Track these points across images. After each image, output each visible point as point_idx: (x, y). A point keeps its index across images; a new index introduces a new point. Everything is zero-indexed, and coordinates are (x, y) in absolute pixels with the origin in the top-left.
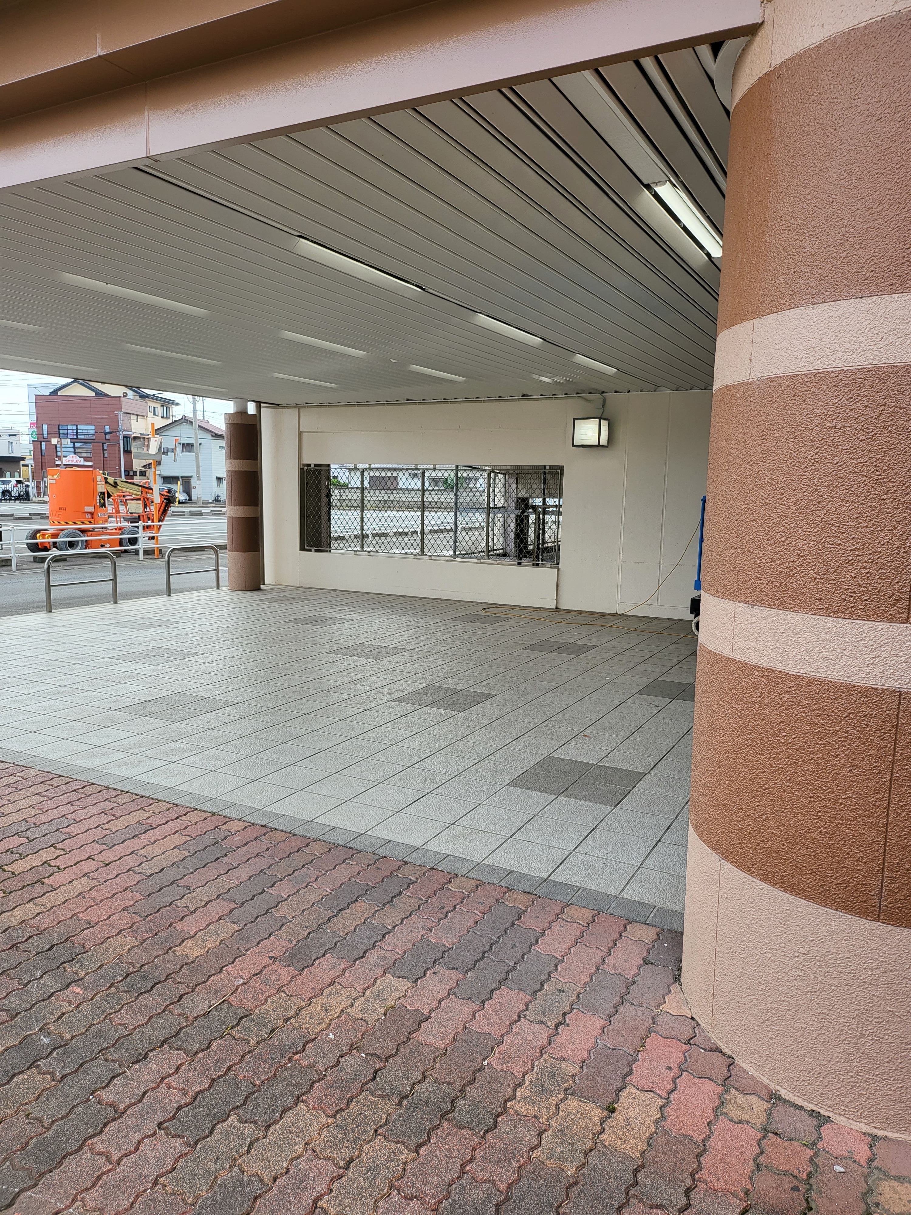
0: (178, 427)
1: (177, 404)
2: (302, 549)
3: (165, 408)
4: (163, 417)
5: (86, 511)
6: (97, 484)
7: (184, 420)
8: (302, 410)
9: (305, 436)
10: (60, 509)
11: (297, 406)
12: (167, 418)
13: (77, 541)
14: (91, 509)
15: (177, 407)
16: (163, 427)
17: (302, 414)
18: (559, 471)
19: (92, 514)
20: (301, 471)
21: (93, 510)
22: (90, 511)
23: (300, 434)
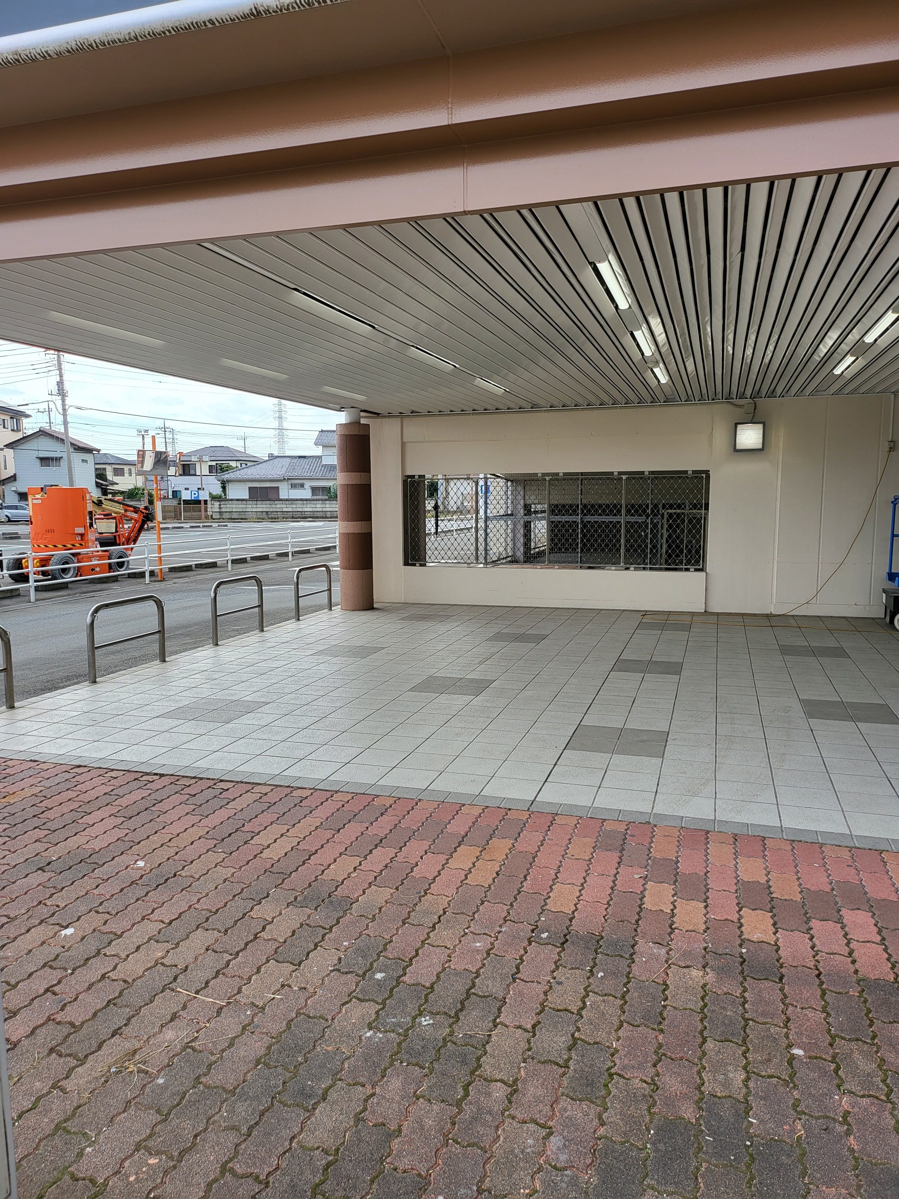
0: (35, 440)
1: (28, 416)
2: (406, 563)
3: (15, 420)
4: (13, 430)
5: (76, 532)
6: (86, 503)
7: (42, 433)
8: (405, 420)
9: (408, 447)
10: (48, 531)
11: (401, 415)
12: (18, 430)
13: (69, 568)
14: (81, 530)
15: (28, 419)
16: (18, 440)
17: (404, 424)
18: (704, 476)
19: (82, 535)
20: (405, 482)
21: (83, 532)
22: (80, 532)
23: (403, 444)
